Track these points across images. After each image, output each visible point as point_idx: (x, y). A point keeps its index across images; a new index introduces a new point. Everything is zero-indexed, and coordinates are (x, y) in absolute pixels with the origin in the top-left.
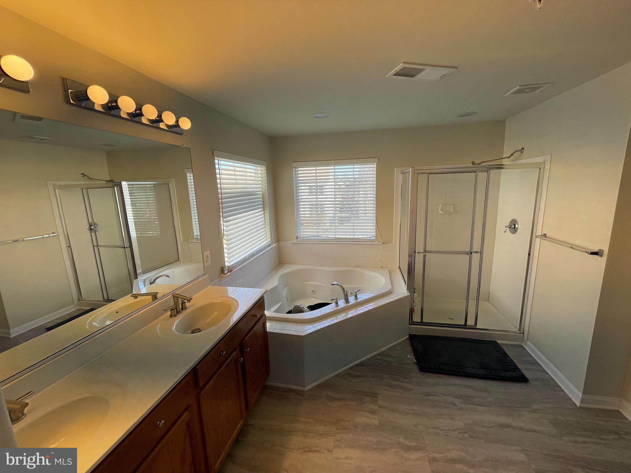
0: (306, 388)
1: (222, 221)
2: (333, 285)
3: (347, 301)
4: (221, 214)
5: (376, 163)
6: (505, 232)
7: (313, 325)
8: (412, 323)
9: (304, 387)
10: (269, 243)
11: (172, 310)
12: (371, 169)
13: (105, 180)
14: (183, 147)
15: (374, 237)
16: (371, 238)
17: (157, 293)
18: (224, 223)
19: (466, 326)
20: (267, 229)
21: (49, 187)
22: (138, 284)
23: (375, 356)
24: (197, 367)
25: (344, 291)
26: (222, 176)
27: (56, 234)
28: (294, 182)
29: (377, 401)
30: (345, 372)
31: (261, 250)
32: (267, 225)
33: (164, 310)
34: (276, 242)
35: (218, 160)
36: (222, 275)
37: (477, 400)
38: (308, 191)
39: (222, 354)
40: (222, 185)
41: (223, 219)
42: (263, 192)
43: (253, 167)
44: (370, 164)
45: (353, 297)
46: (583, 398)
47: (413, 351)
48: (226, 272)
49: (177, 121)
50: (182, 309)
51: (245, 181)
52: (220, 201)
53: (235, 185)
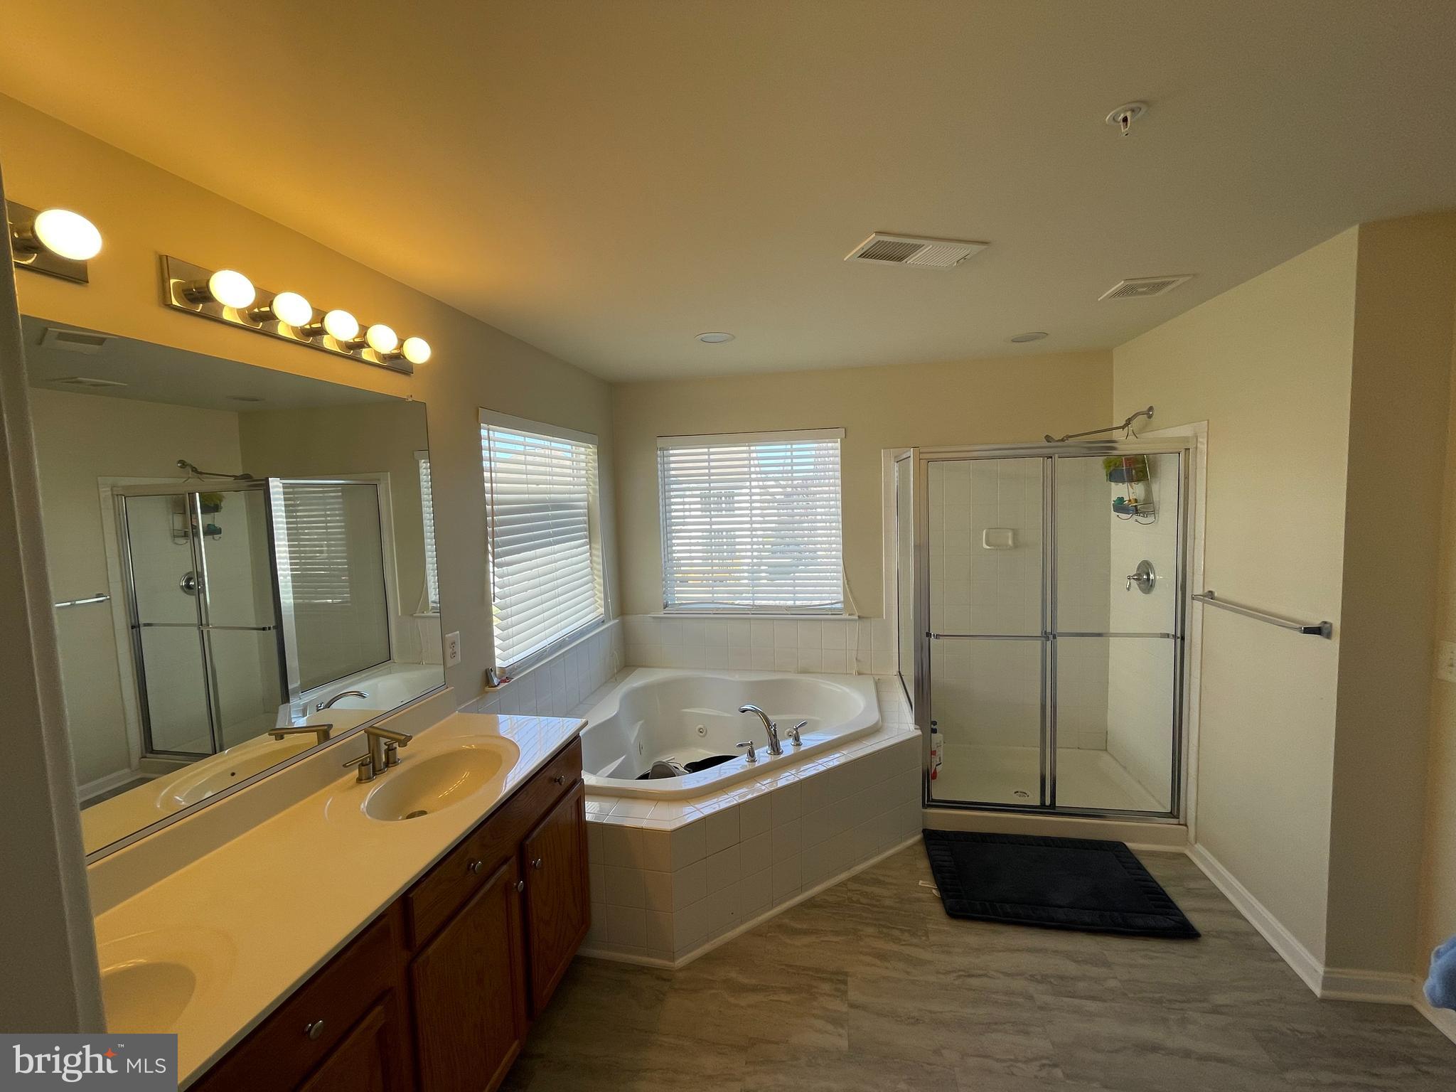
0: (676, 963)
1: (491, 564)
2: (744, 711)
3: (776, 749)
4: (490, 548)
5: (839, 440)
6: (1128, 589)
7: (696, 806)
8: (929, 803)
9: (673, 960)
10: (601, 617)
11: (362, 765)
12: (831, 452)
13: (230, 476)
14: (410, 400)
15: (840, 604)
16: (833, 606)
17: (330, 726)
18: (496, 569)
19: (1054, 809)
20: (597, 586)
21: (101, 490)
22: (290, 715)
23: (842, 884)
24: (411, 896)
25: (769, 725)
26: (495, 465)
27: (104, 598)
28: (660, 480)
29: (845, 992)
30: (770, 924)
31: (582, 633)
32: (597, 576)
33: (344, 766)
34: (619, 616)
35: (489, 430)
36: (487, 689)
37: (1081, 985)
38: (699, 506)
39: (474, 866)
40: (494, 485)
41: (493, 561)
42: (588, 501)
43: (569, 447)
44: (827, 440)
45: (791, 741)
46: (1327, 975)
47: (933, 872)
48: (496, 681)
49: (401, 346)
50: (387, 764)
51: (548, 477)
52: (489, 518)
53: (526, 485)
